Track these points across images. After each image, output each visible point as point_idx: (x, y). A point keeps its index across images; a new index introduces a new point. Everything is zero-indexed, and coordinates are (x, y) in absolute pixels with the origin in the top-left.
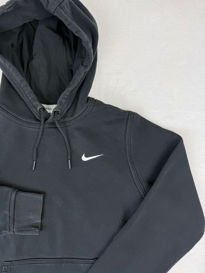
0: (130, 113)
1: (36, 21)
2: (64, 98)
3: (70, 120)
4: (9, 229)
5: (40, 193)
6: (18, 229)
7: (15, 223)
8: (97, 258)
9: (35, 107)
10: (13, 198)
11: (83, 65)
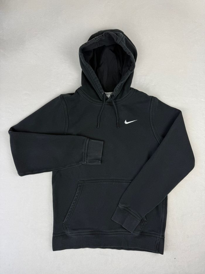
0: (152, 97)
1: (104, 47)
2: (118, 87)
3: (119, 100)
4: (84, 161)
5: (102, 141)
6: (89, 161)
7: (88, 157)
8: (133, 180)
9: (101, 93)
10: (87, 143)
11: (129, 70)
